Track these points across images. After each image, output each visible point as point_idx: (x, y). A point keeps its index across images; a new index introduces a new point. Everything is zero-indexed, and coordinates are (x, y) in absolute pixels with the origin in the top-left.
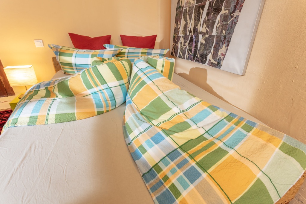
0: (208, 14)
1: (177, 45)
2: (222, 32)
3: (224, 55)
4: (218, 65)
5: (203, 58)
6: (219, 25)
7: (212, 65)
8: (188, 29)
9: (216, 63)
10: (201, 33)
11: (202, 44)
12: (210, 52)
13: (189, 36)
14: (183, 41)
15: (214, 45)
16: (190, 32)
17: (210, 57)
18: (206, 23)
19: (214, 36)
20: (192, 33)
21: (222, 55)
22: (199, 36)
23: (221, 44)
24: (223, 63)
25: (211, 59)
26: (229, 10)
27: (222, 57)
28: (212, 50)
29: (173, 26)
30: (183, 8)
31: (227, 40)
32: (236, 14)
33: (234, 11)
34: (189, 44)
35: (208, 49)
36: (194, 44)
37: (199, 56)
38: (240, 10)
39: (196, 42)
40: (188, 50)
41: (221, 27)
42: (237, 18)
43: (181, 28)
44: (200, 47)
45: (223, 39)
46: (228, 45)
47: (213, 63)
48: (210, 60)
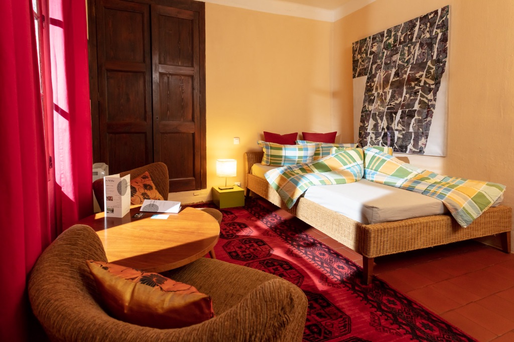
0: (401, 118)
1: (365, 140)
2: (419, 129)
3: (425, 145)
4: (421, 152)
5: (402, 149)
6: (415, 125)
7: (414, 152)
8: (379, 128)
9: (418, 151)
10: (397, 130)
11: (399, 138)
12: (409, 144)
13: (381, 133)
14: (373, 136)
15: (413, 138)
16: (383, 129)
17: (410, 147)
18: (400, 123)
19: (411, 133)
20: (386, 130)
21: (423, 144)
22: (394, 133)
23: (420, 137)
24: (426, 150)
25: (412, 148)
26: (422, 117)
27: (423, 146)
28: (412, 141)
29: (357, 124)
30: (370, 112)
31: (425, 134)
32: (429, 119)
33: (427, 117)
34: (382, 138)
35: (407, 142)
36: (389, 139)
37: (397, 147)
38: (432, 117)
39: (391, 137)
40: (382, 143)
41: (417, 127)
42: (430, 121)
43: (369, 126)
44: (397, 140)
45: (421, 134)
46: (427, 138)
47: (414, 151)
48: (410, 149)
